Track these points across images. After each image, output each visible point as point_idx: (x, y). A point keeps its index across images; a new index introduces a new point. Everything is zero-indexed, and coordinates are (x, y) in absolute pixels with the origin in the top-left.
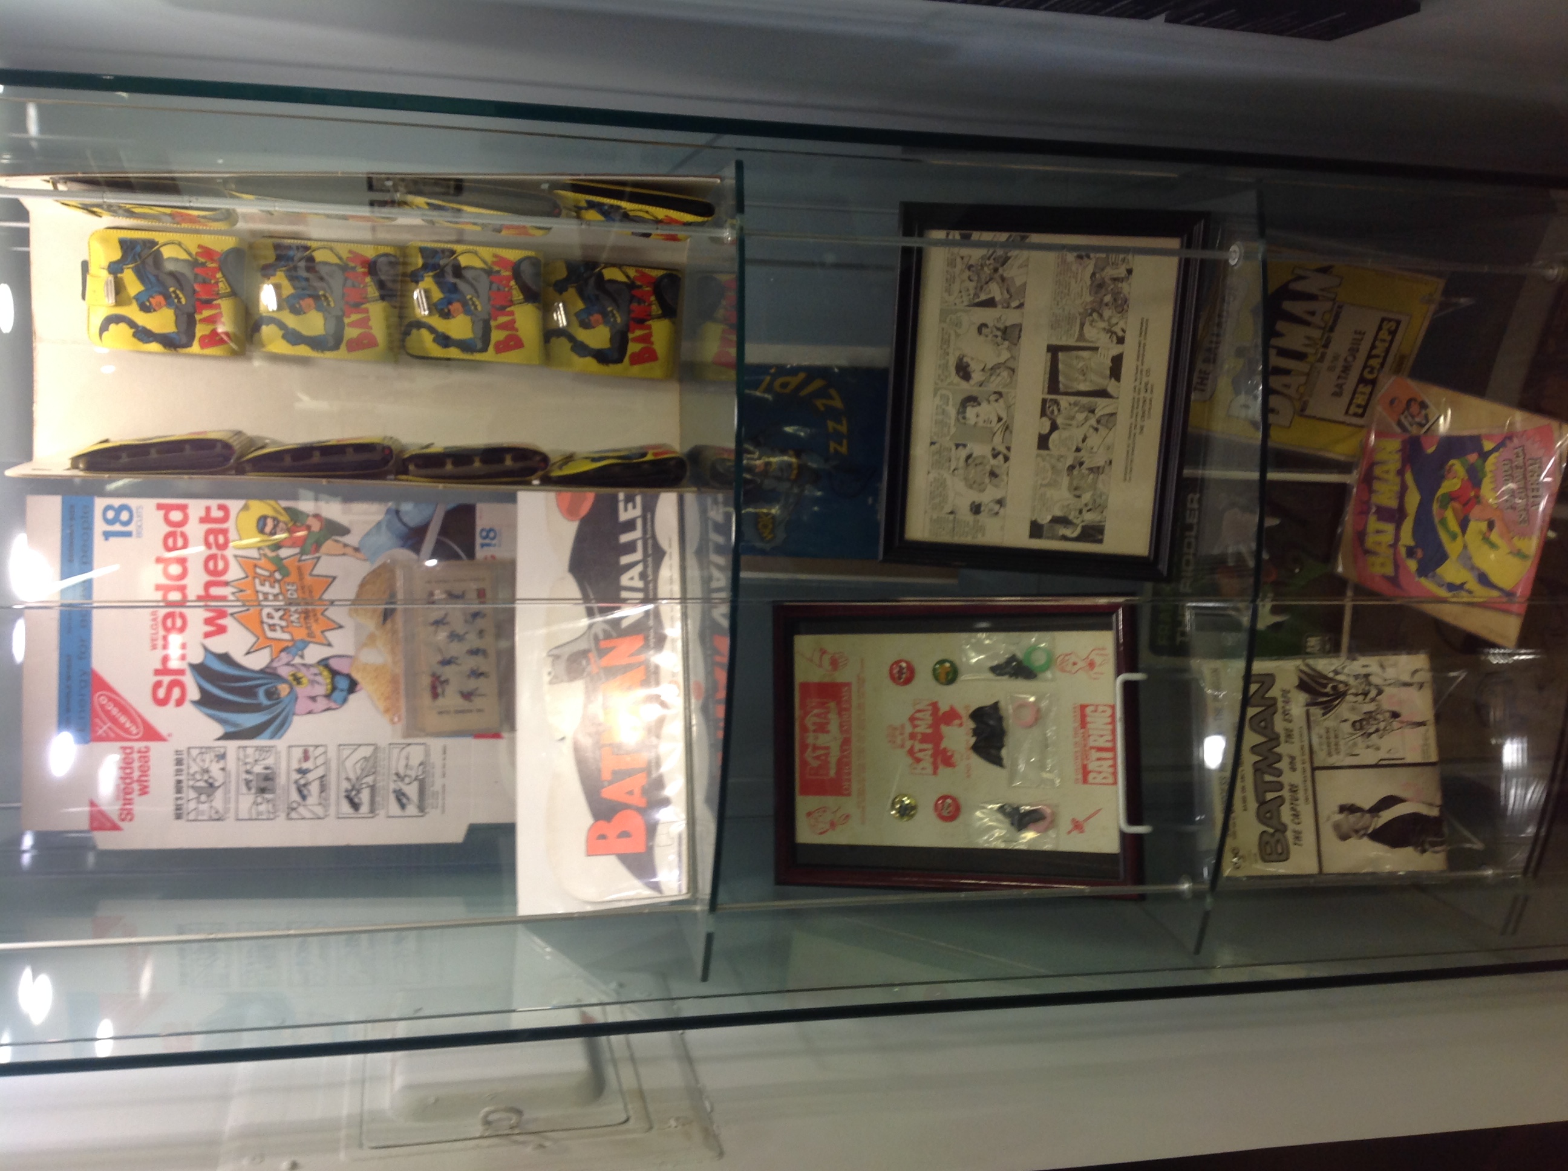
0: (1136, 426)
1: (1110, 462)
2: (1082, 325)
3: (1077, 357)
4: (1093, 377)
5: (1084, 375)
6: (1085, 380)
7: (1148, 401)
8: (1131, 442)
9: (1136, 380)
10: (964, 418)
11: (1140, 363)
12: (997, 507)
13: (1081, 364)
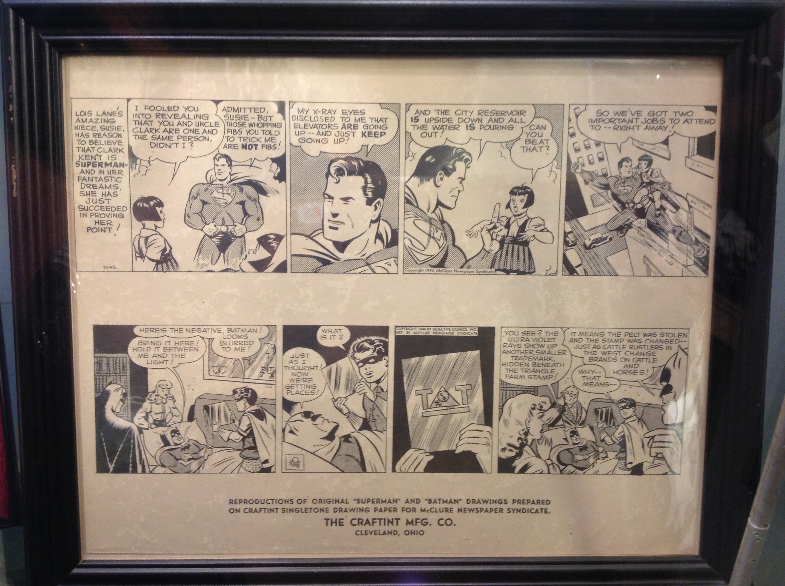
0: (341, 510)
1: (268, 470)
2: (534, 391)
3: (471, 387)
4: (433, 421)
5: (437, 403)
6: (426, 407)
7: (390, 528)
8: (309, 504)
9: (430, 501)
10: (340, 172)
11: (463, 504)
12: (155, 253)
13: (458, 396)
